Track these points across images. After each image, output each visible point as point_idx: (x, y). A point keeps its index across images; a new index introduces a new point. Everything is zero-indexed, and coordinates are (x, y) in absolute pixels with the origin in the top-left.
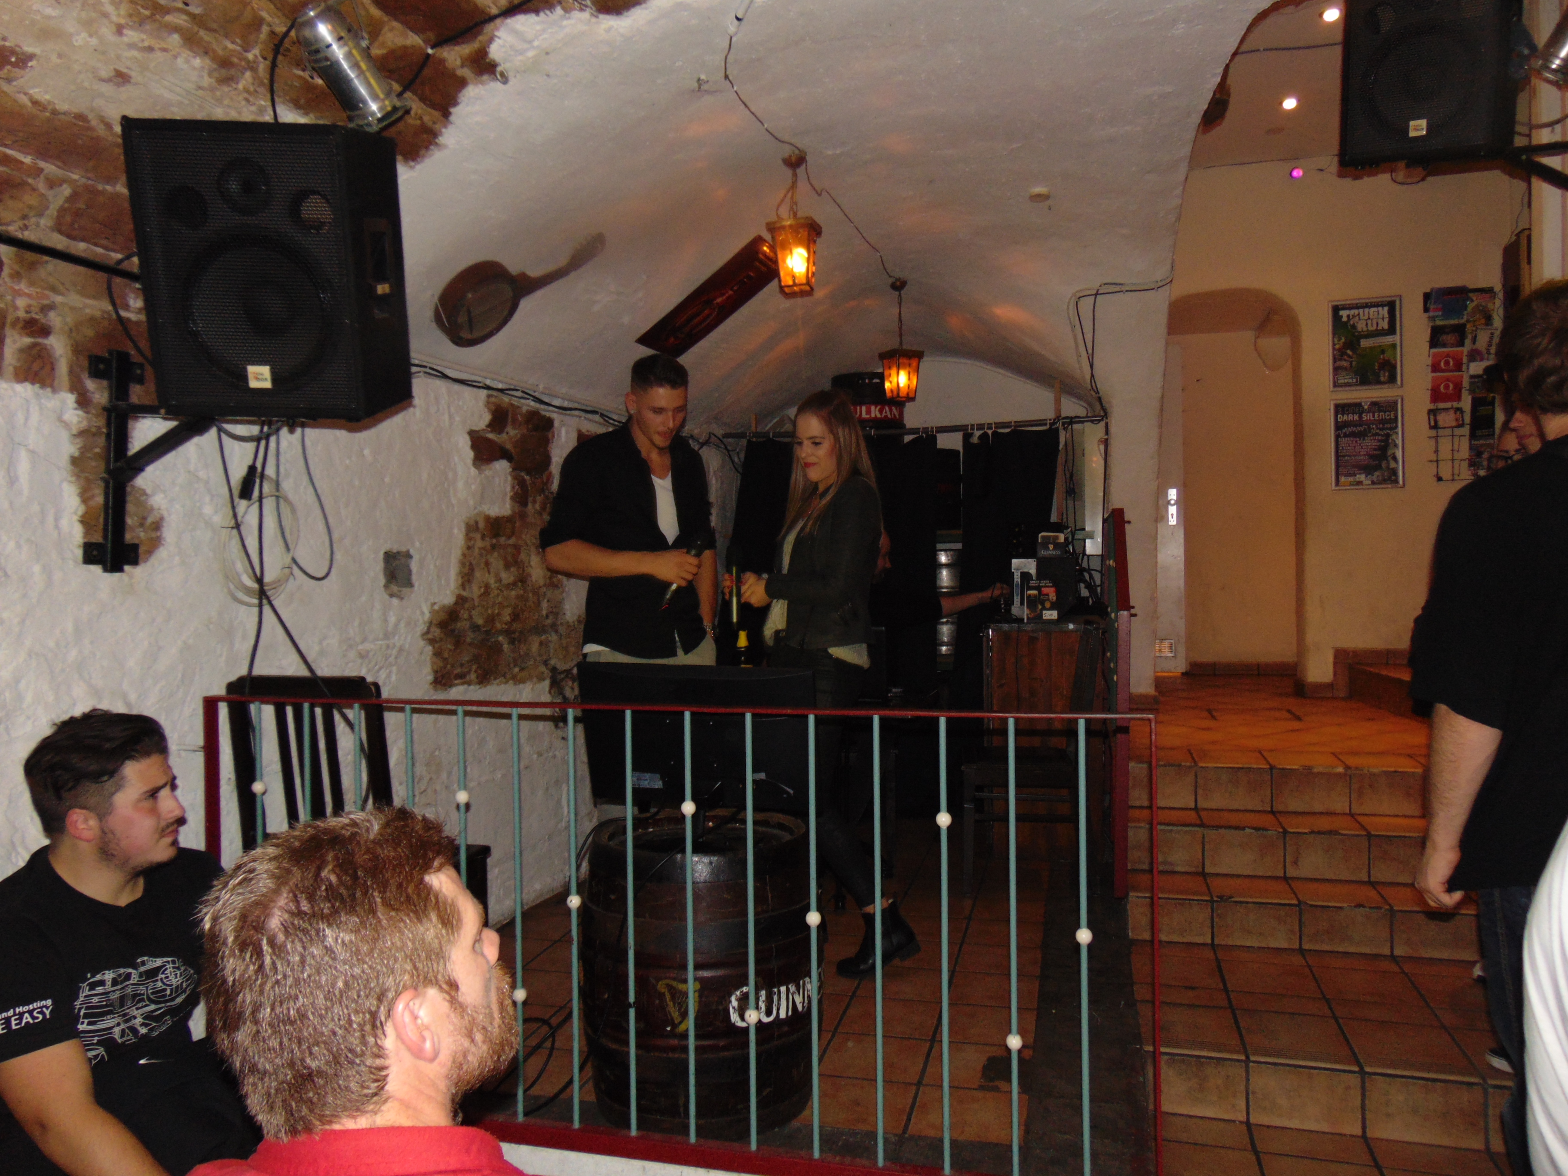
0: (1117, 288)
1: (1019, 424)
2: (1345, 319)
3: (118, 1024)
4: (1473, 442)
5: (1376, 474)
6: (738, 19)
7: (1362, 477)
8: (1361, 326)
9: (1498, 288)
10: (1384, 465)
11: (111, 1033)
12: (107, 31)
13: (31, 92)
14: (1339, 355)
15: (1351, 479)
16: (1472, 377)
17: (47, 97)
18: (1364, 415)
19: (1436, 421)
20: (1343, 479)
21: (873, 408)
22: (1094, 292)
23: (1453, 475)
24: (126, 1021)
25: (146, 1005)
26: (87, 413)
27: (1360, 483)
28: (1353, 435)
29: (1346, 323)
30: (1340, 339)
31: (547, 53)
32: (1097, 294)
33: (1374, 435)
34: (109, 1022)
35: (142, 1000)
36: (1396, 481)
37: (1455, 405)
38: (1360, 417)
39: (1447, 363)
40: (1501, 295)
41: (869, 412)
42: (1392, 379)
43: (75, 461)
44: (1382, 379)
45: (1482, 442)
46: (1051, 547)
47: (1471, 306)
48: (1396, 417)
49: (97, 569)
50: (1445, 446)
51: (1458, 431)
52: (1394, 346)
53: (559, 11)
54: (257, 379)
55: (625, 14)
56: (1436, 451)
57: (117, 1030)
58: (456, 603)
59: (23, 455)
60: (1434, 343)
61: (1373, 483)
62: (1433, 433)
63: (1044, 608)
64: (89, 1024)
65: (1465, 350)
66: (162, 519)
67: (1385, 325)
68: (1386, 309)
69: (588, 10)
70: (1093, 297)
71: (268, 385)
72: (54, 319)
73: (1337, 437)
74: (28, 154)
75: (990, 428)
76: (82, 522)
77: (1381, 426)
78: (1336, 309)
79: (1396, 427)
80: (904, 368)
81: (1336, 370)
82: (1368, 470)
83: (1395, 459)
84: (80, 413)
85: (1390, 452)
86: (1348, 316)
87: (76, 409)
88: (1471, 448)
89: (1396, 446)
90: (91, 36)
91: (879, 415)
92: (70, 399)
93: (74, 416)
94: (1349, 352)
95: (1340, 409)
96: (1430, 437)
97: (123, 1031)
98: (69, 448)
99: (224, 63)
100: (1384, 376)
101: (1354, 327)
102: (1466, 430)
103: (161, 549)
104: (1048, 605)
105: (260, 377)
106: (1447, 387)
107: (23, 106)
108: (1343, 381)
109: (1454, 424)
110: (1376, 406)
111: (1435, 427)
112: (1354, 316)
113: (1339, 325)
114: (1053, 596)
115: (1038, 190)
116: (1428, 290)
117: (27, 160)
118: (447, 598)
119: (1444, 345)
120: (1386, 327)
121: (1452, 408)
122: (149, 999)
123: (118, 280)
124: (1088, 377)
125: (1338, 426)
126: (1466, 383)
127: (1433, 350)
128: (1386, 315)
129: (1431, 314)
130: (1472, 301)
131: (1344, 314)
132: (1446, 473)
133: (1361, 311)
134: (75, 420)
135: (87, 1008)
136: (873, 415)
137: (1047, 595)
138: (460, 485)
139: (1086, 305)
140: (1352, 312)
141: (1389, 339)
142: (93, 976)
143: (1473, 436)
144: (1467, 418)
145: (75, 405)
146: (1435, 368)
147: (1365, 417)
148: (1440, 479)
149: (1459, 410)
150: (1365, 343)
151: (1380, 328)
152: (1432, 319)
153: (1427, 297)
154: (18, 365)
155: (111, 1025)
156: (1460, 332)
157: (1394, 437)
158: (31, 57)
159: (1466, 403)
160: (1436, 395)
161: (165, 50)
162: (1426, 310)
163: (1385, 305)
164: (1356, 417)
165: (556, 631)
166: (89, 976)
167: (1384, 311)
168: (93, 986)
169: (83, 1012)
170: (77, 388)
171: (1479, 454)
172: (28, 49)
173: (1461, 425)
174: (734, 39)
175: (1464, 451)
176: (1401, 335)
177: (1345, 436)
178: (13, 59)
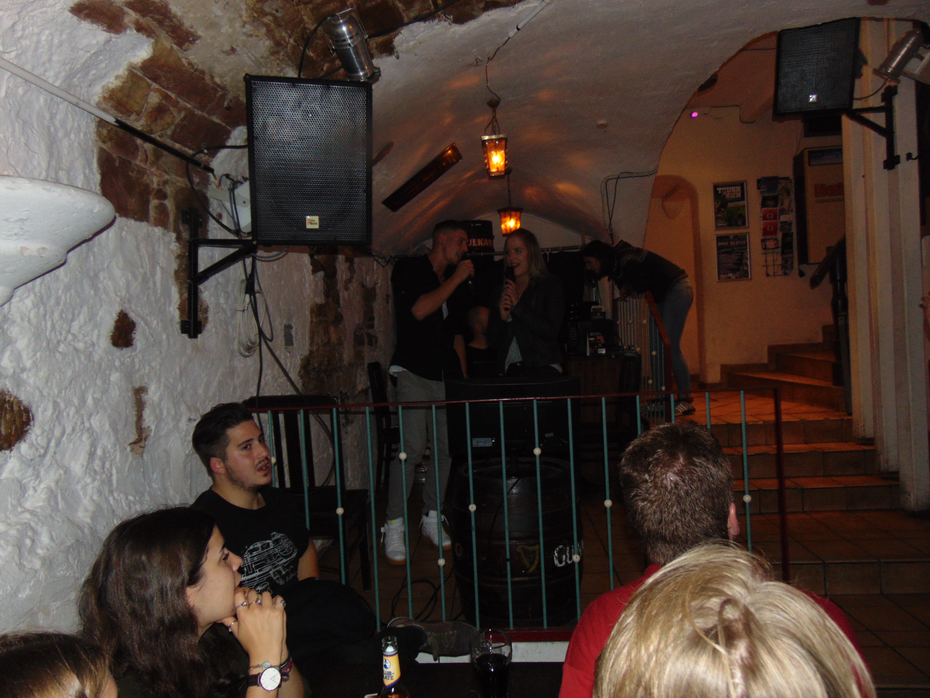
0: (630, 175)
1: (564, 248)
2: (720, 192)
3: (271, 570)
4: (784, 256)
5: (738, 273)
6: (518, 29)
7: (731, 275)
8: (728, 196)
9: (792, 177)
10: (741, 268)
11: (269, 575)
12: (238, 25)
13: (190, 58)
14: (718, 211)
15: (726, 276)
16: (782, 223)
17: (196, 61)
18: (731, 242)
19: (765, 245)
20: (722, 276)
21: (479, 240)
22: (617, 177)
23: (774, 273)
24: (275, 567)
25: (282, 560)
26: (180, 244)
27: (730, 278)
28: (726, 253)
29: (721, 194)
30: (718, 203)
31: (420, 43)
32: (618, 178)
33: (736, 253)
34: (266, 569)
35: (278, 557)
36: (748, 276)
37: (774, 237)
38: (729, 243)
39: (770, 216)
40: (793, 181)
41: (477, 243)
42: (744, 223)
43: (176, 272)
44: (739, 224)
45: (787, 256)
46: (598, 314)
47: (780, 187)
48: (746, 243)
49: (185, 336)
50: (770, 258)
51: (776, 250)
52: (744, 206)
53: (436, 21)
54: (311, 223)
55: (465, 24)
56: (766, 261)
57: (271, 572)
58: (309, 355)
59: (158, 268)
60: (763, 205)
61: (736, 277)
62: (764, 251)
63: (598, 347)
64: (260, 571)
65: (778, 208)
66: (208, 306)
67: (739, 195)
68: (740, 187)
69: (449, 21)
70: (615, 181)
71: (317, 227)
72: (169, 190)
73: (718, 254)
74: (174, 93)
75: (548, 251)
76: (179, 309)
77: (739, 248)
78: (715, 187)
79: (746, 249)
80: (514, 217)
81: (717, 219)
82: (733, 271)
83: (747, 265)
84: (177, 244)
85: (744, 262)
86: (721, 191)
87: (175, 242)
88: (783, 259)
89: (747, 258)
90: (230, 28)
91: (482, 244)
92: (174, 235)
93: (175, 246)
94: (722, 209)
95: (720, 239)
96: (762, 254)
97: (274, 573)
98: (175, 266)
99: (278, 44)
100: (740, 222)
101: (724, 196)
102: (779, 250)
103: (208, 324)
104: (600, 345)
105: (313, 222)
106: (770, 228)
107: (184, 66)
108: (720, 225)
109: (774, 247)
110: (737, 237)
111: (765, 248)
112: (724, 191)
113: (718, 196)
114: (603, 341)
115: (602, 122)
116: (760, 178)
117: (173, 96)
118: (306, 353)
119: (768, 206)
120: (740, 196)
121: (772, 239)
122: (282, 556)
123: (190, 166)
124: (608, 222)
125: (719, 248)
126: (779, 226)
127: (763, 209)
128: (740, 190)
129: (761, 190)
130: (781, 184)
131: (719, 189)
132: (771, 272)
133: (728, 188)
134: (175, 248)
135: (255, 564)
136: (479, 244)
137: (600, 340)
138: (307, 286)
139: (611, 184)
140: (723, 189)
141: (741, 203)
142: (249, 547)
143: (783, 253)
144: (780, 244)
145: (175, 240)
146: (764, 218)
147: (732, 243)
148: (768, 275)
149: (776, 239)
150: (730, 205)
151: (737, 197)
152: (762, 193)
153: (759, 181)
154: (156, 216)
155: (267, 570)
156: (775, 199)
157: (745, 254)
158: (199, 37)
159: (779, 236)
160: (765, 232)
161: (257, 36)
162: (759, 188)
163: (738, 185)
164: (727, 243)
165: (342, 371)
166: (246, 547)
167: (739, 188)
168: (251, 552)
169: (254, 566)
170: (177, 230)
171: (786, 262)
172: (200, 33)
173: (777, 248)
174: (510, 40)
175: (779, 261)
176: (747, 201)
177: (722, 253)
178: (191, 39)
